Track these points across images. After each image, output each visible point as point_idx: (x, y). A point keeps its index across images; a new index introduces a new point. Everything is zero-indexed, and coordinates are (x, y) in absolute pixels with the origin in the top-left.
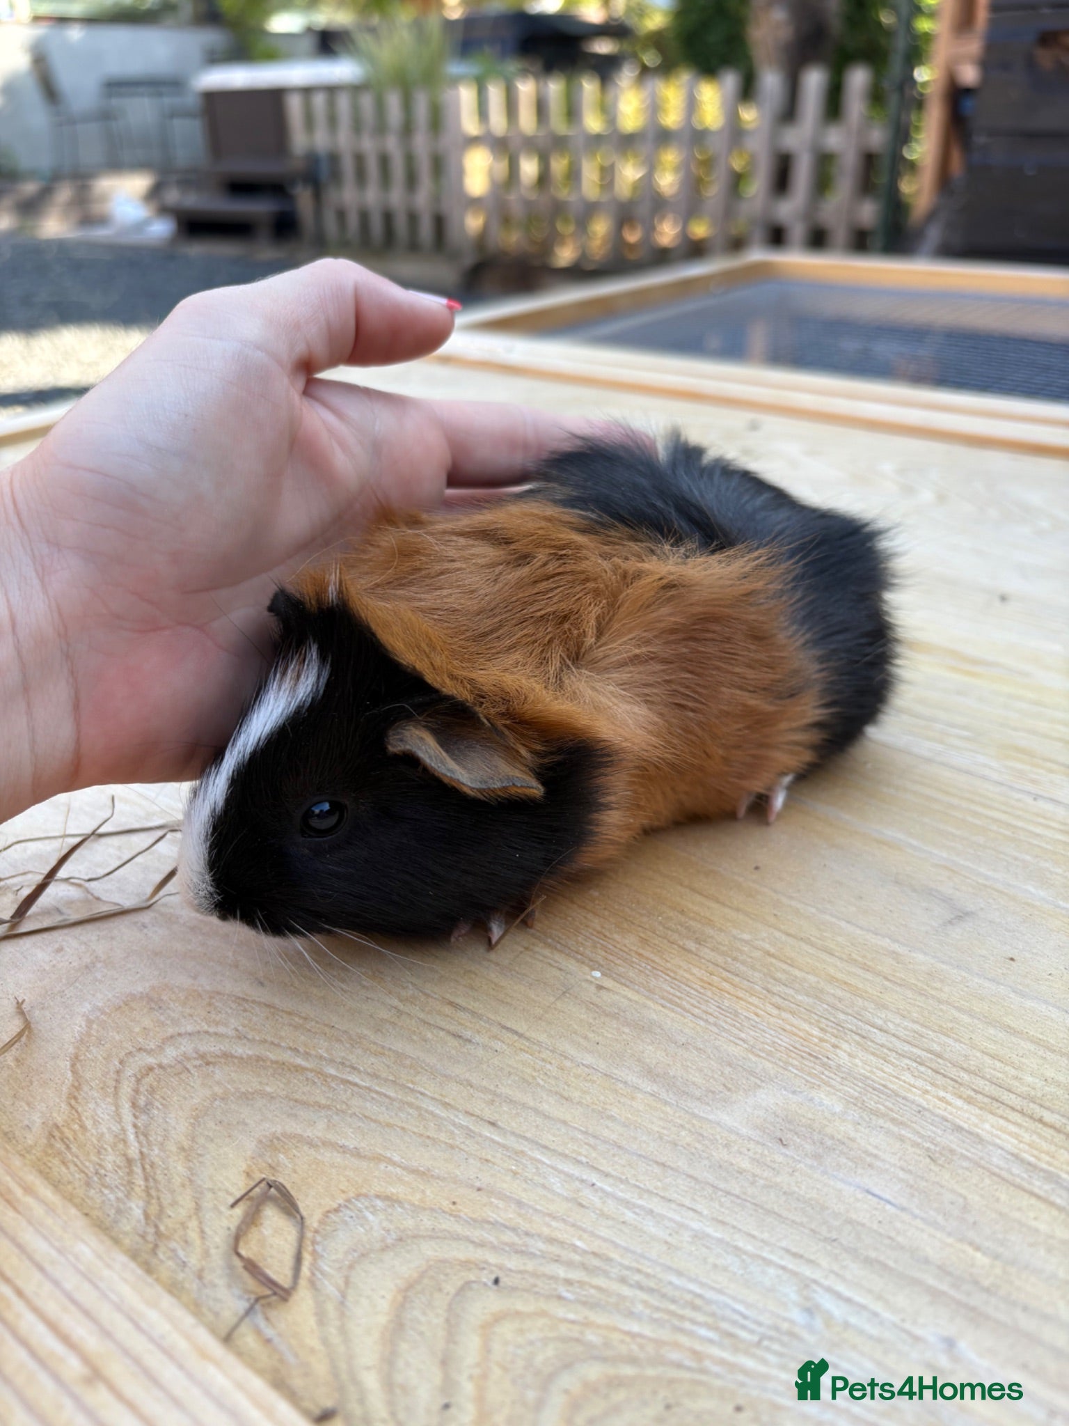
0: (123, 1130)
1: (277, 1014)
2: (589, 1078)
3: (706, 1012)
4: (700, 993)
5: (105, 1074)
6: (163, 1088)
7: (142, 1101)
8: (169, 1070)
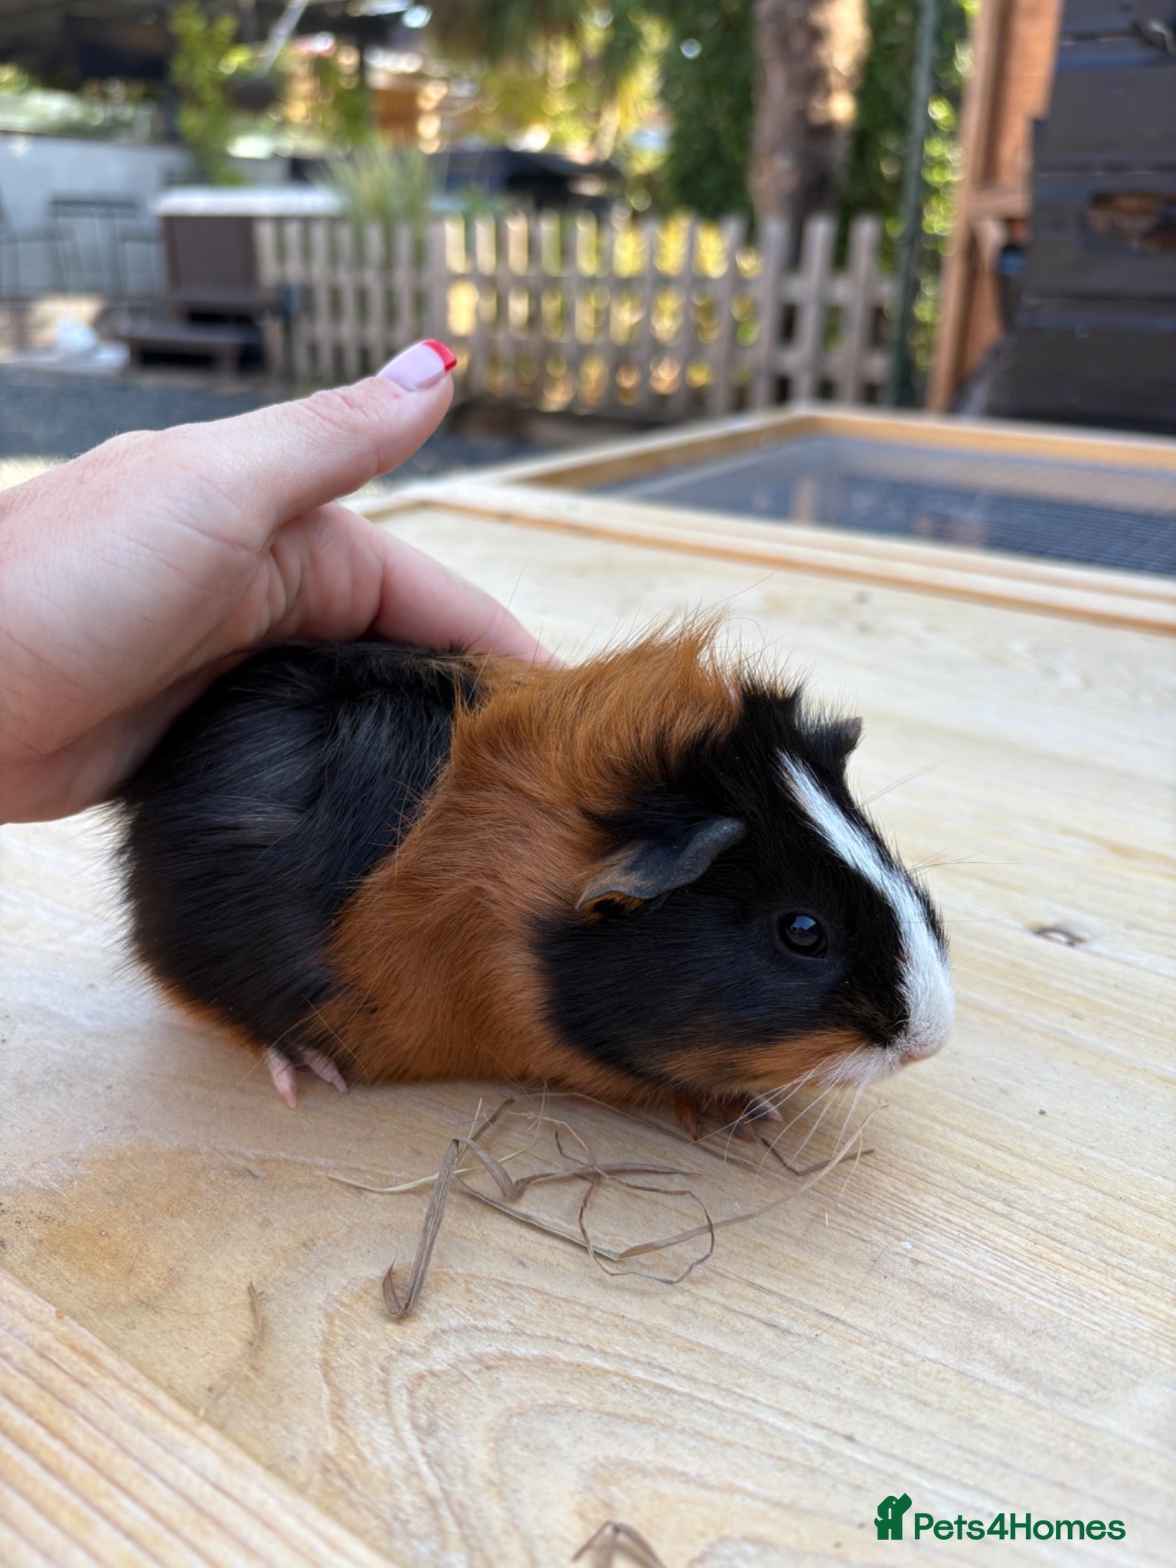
0: (411, 1459)
1: (553, 1302)
2: (941, 1376)
3: (1044, 1290)
4: (1029, 1266)
5: (369, 1385)
6: (443, 1402)
7: (423, 1420)
8: (444, 1378)
